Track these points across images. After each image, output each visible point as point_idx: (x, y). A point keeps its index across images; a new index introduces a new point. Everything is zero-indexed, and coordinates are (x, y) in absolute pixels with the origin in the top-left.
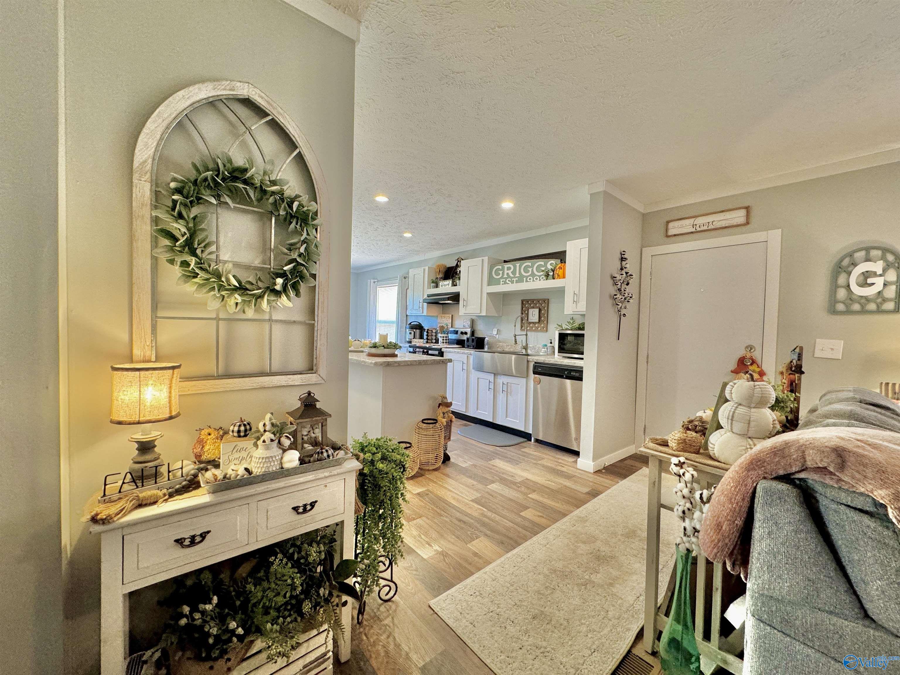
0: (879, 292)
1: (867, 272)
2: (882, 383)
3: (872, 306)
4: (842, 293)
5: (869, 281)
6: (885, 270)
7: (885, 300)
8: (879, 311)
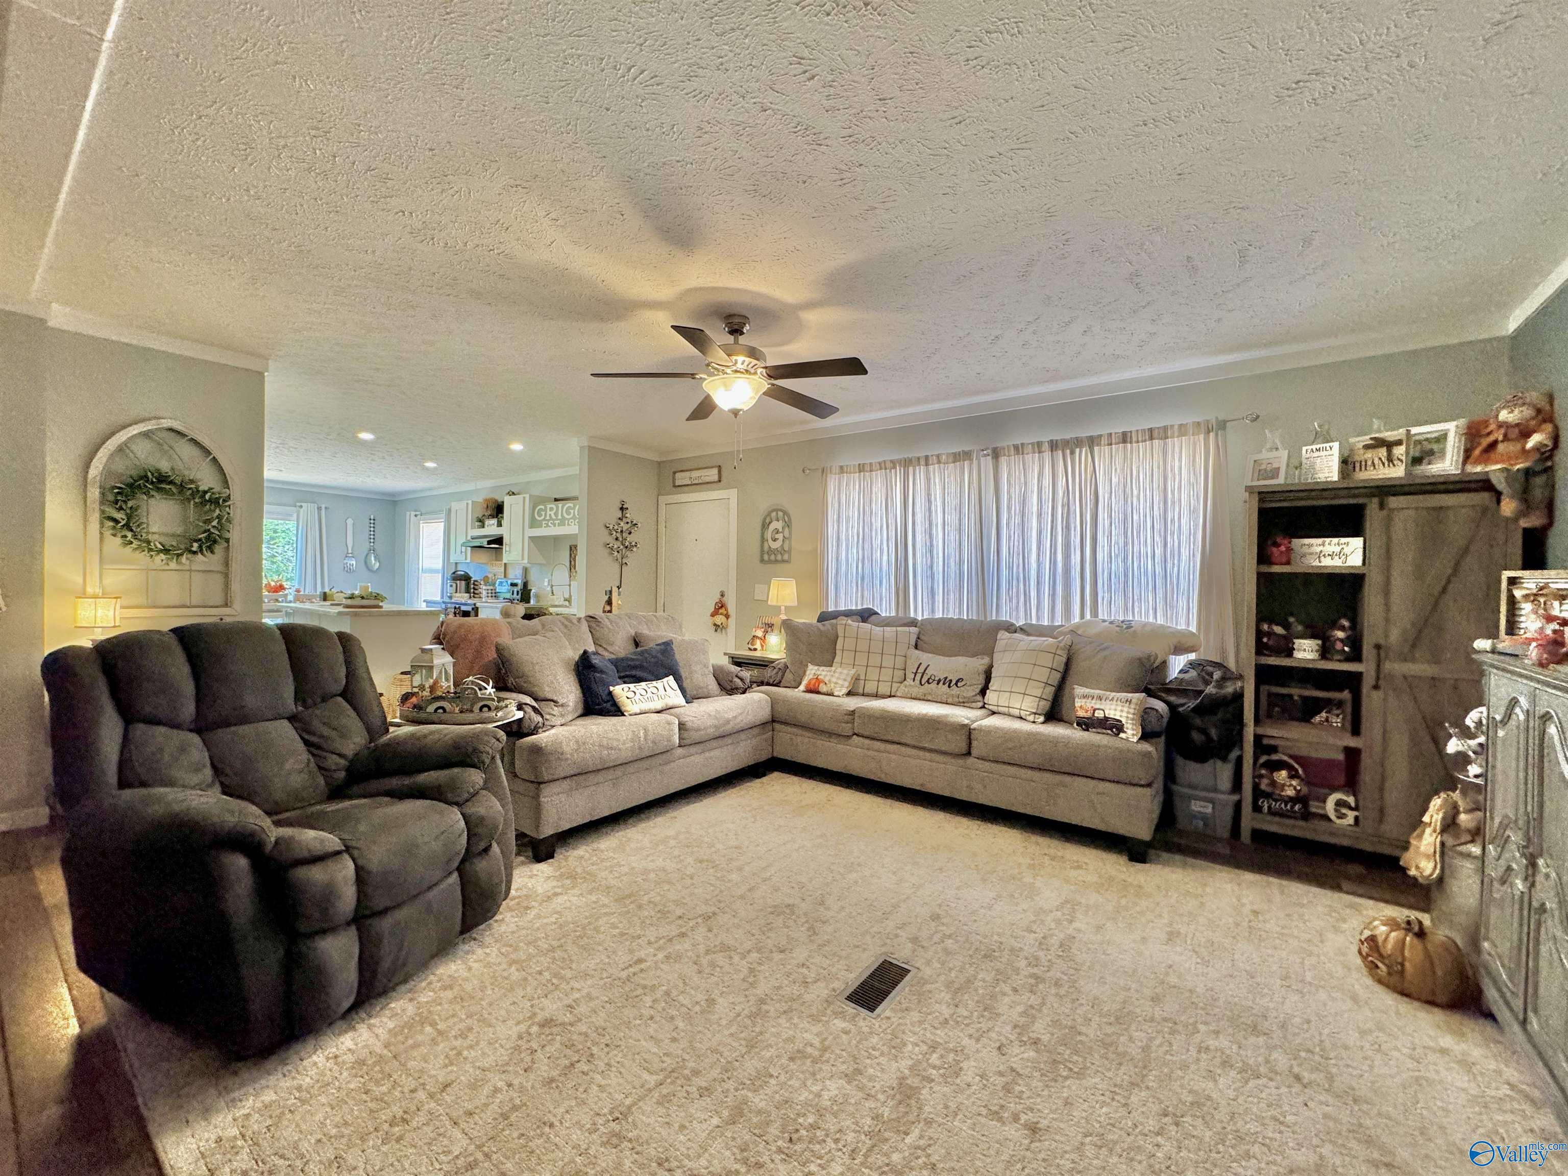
0: (782, 546)
1: (775, 529)
3: (779, 557)
4: (766, 546)
5: (778, 536)
6: (784, 529)
7: (784, 552)
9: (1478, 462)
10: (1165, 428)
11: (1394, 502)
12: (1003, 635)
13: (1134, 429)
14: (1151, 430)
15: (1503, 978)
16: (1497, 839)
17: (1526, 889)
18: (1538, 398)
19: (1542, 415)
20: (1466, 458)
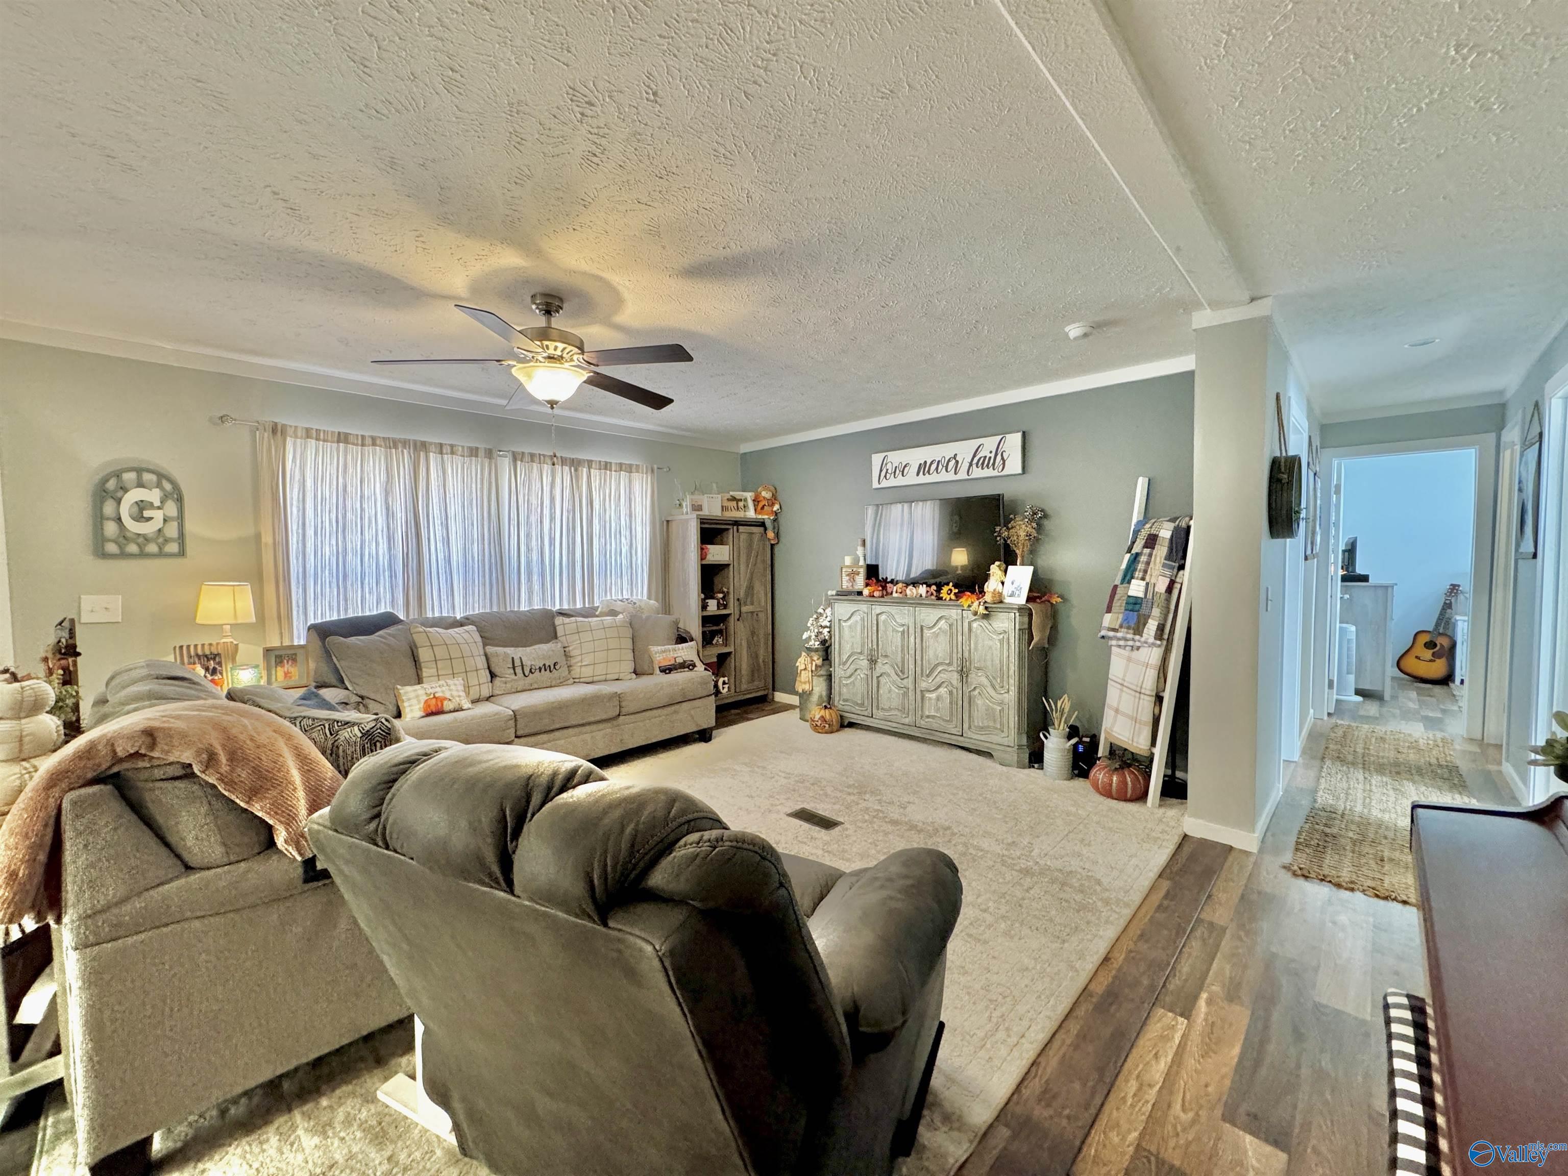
0: (160, 530)
1: (142, 501)
2: (175, 648)
3: (152, 548)
4: (111, 528)
5: (147, 514)
6: (162, 502)
7: (167, 541)
8: (161, 554)
9: (760, 514)
15: (857, 709)
16: (844, 663)
17: (869, 673)
18: (772, 488)
19: (775, 497)
20: (755, 510)
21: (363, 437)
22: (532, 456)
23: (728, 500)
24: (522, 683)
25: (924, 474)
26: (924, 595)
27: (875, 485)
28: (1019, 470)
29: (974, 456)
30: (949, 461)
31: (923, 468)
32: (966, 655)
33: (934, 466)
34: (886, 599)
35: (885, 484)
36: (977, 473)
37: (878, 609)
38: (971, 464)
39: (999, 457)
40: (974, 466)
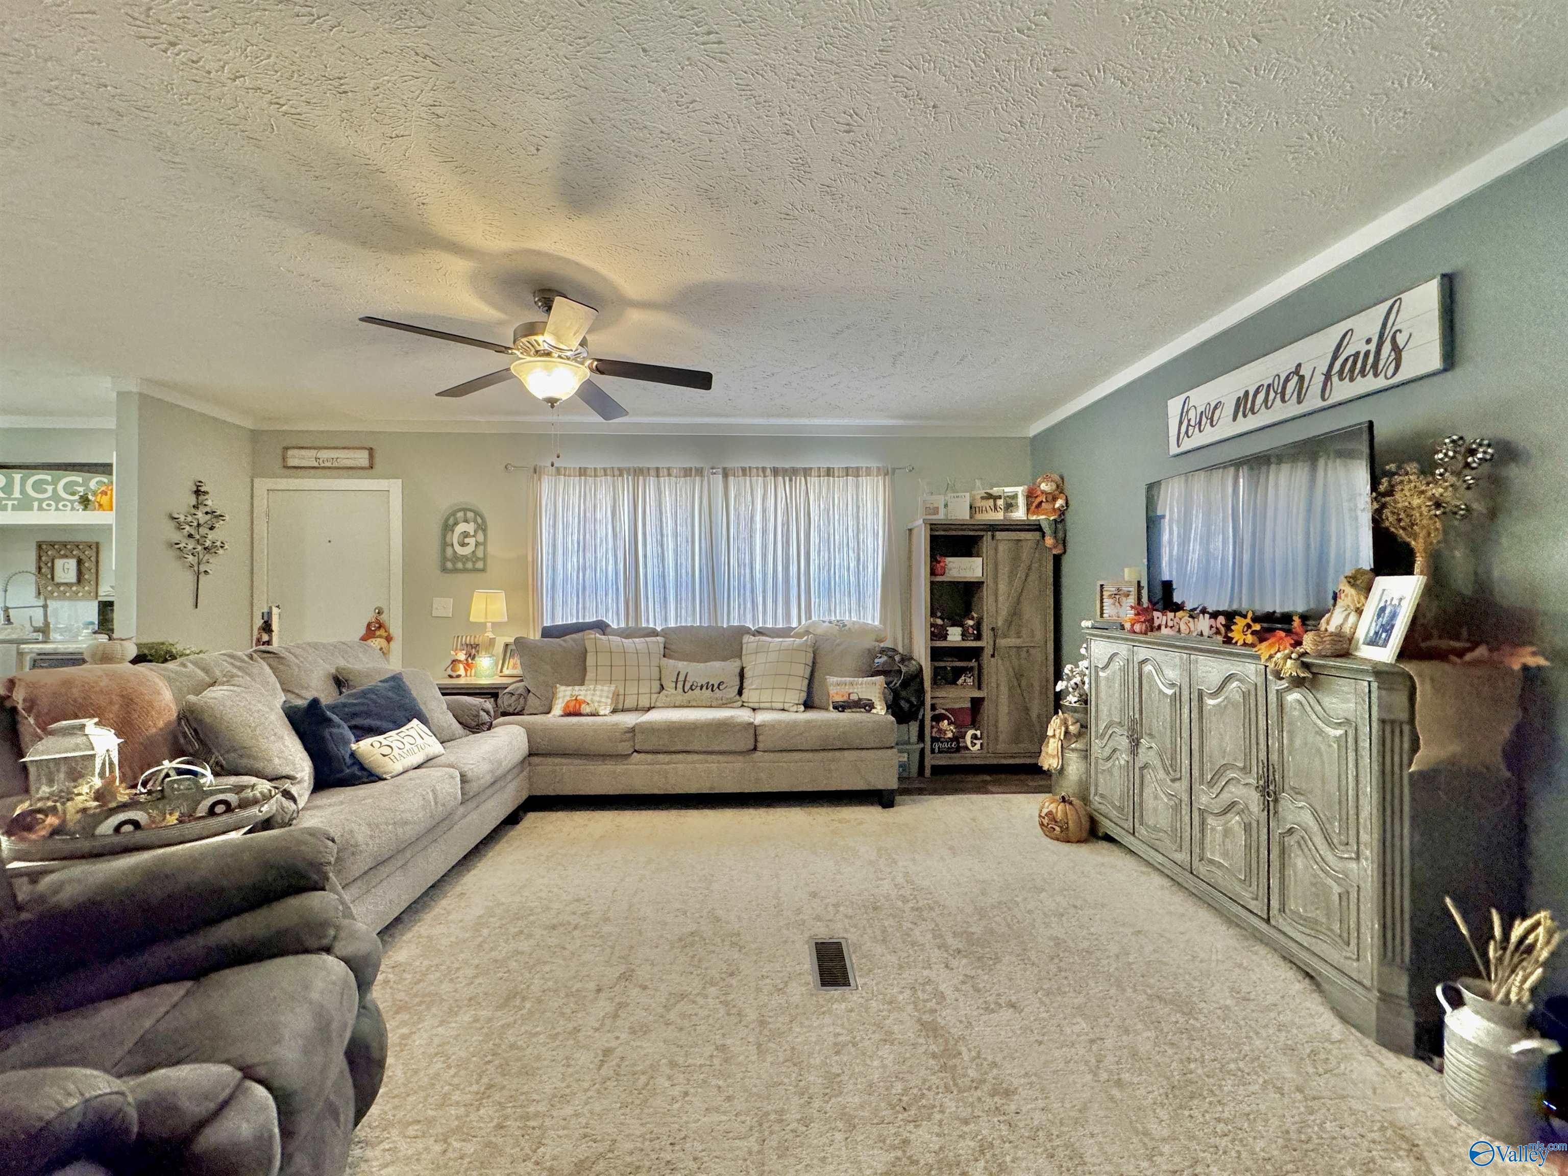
0: (473, 552)
1: (464, 532)
3: (469, 565)
4: (449, 551)
5: (467, 541)
6: (476, 532)
7: (477, 560)
8: (474, 570)
9: (1034, 513)
10: (858, 469)
11: (999, 535)
12: (747, 639)
13: (836, 466)
14: (847, 468)
15: (1114, 814)
16: (1103, 735)
17: (1130, 759)
18: (1057, 478)
19: (1060, 489)
20: (1028, 510)
21: (595, 469)
22: (744, 470)
23: (982, 498)
24: (680, 698)
25: (1245, 416)
26: (1206, 632)
27: (1174, 450)
28: (1436, 363)
29: (1335, 358)
30: (1287, 380)
31: (1244, 405)
32: (1274, 757)
33: (1261, 397)
34: (1150, 637)
35: (1187, 445)
36: (1342, 390)
37: (1143, 653)
38: (1328, 376)
39: (1387, 347)
40: (1335, 379)
